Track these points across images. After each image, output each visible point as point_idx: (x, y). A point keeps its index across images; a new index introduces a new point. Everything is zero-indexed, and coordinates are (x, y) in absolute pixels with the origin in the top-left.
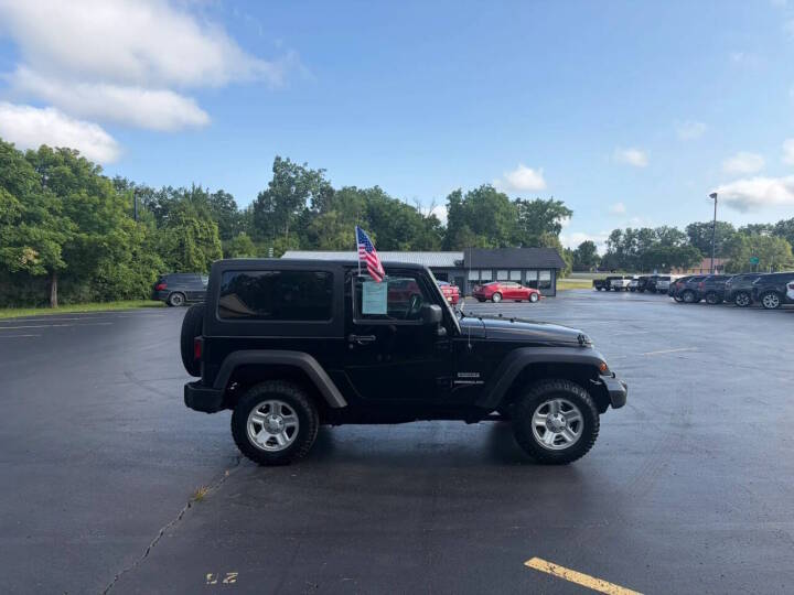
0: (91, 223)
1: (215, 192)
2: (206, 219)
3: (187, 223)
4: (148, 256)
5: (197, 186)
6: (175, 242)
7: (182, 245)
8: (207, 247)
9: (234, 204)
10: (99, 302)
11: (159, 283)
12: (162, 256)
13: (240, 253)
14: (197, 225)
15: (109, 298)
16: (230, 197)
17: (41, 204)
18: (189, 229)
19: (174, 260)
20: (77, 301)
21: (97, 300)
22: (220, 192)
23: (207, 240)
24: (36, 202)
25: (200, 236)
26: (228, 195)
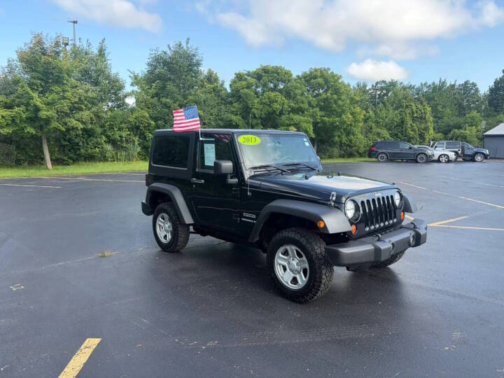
0: (332, 111)
1: (463, 82)
2: (421, 103)
3: (407, 107)
4: (379, 130)
5: (443, 80)
6: (397, 120)
7: (403, 122)
8: (421, 123)
9: (477, 90)
10: (344, 157)
11: (373, 146)
12: (389, 129)
13: (469, 126)
14: (414, 108)
15: (351, 155)
16: (474, 85)
17: (303, 102)
18: (408, 111)
19: (396, 132)
20: (330, 157)
21: (342, 156)
22: (466, 83)
23: (421, 118)
24: (299, 101)
25: (415, 115)
26: (473, 84)
